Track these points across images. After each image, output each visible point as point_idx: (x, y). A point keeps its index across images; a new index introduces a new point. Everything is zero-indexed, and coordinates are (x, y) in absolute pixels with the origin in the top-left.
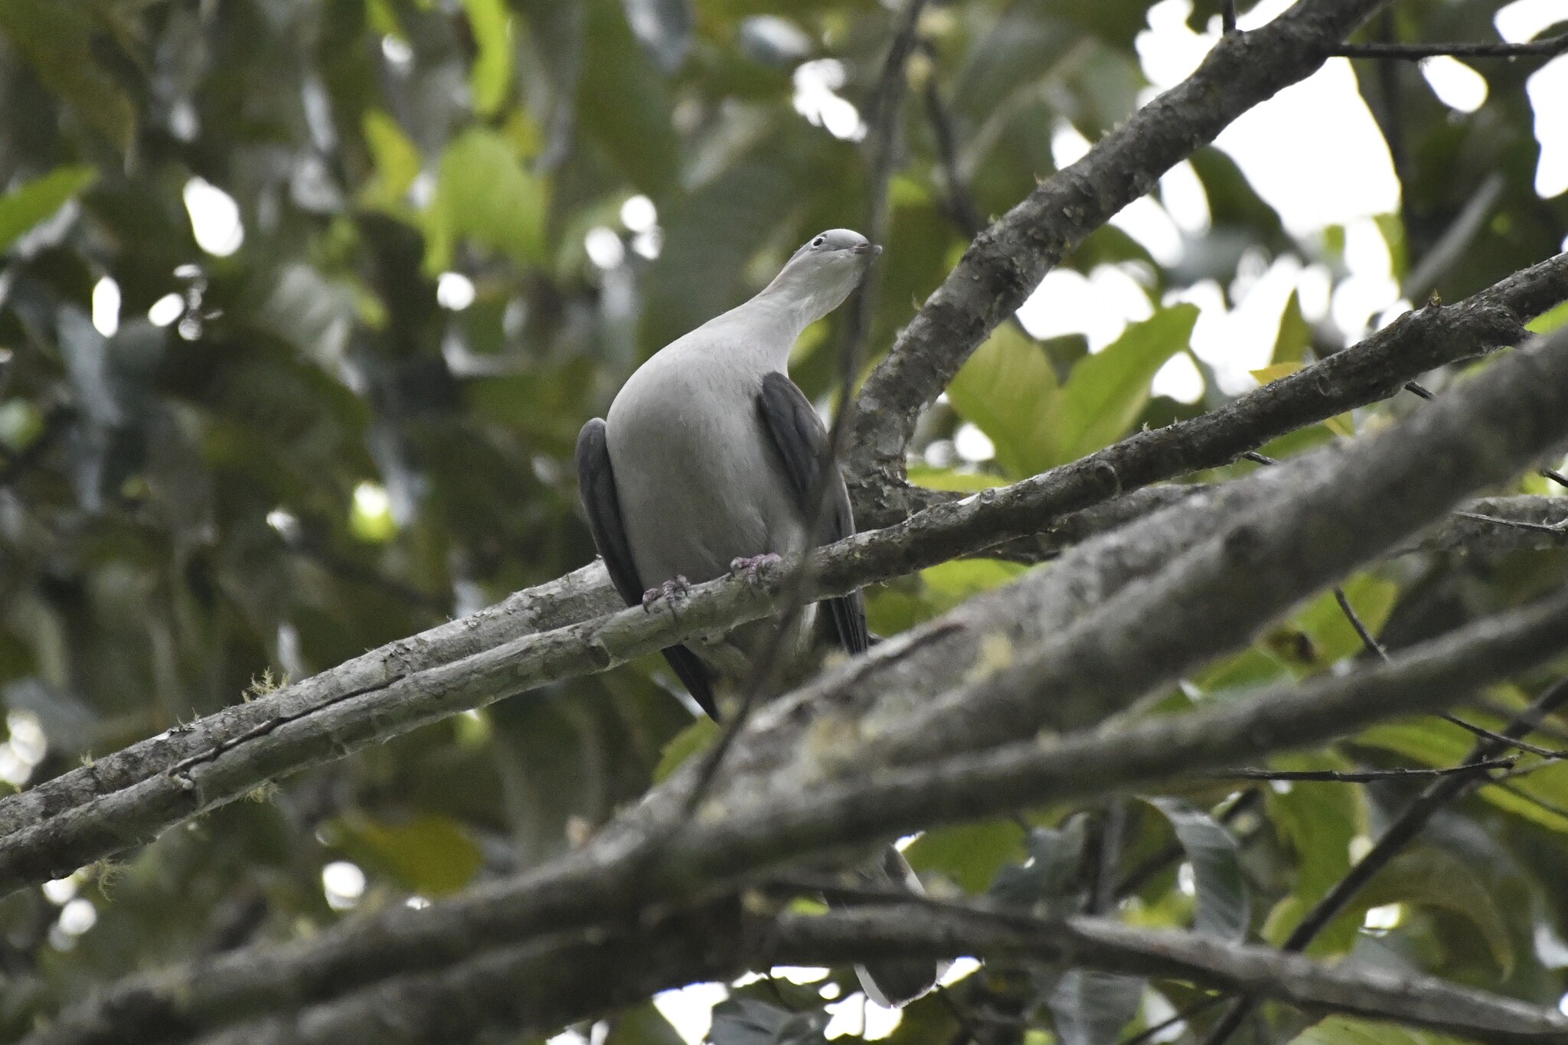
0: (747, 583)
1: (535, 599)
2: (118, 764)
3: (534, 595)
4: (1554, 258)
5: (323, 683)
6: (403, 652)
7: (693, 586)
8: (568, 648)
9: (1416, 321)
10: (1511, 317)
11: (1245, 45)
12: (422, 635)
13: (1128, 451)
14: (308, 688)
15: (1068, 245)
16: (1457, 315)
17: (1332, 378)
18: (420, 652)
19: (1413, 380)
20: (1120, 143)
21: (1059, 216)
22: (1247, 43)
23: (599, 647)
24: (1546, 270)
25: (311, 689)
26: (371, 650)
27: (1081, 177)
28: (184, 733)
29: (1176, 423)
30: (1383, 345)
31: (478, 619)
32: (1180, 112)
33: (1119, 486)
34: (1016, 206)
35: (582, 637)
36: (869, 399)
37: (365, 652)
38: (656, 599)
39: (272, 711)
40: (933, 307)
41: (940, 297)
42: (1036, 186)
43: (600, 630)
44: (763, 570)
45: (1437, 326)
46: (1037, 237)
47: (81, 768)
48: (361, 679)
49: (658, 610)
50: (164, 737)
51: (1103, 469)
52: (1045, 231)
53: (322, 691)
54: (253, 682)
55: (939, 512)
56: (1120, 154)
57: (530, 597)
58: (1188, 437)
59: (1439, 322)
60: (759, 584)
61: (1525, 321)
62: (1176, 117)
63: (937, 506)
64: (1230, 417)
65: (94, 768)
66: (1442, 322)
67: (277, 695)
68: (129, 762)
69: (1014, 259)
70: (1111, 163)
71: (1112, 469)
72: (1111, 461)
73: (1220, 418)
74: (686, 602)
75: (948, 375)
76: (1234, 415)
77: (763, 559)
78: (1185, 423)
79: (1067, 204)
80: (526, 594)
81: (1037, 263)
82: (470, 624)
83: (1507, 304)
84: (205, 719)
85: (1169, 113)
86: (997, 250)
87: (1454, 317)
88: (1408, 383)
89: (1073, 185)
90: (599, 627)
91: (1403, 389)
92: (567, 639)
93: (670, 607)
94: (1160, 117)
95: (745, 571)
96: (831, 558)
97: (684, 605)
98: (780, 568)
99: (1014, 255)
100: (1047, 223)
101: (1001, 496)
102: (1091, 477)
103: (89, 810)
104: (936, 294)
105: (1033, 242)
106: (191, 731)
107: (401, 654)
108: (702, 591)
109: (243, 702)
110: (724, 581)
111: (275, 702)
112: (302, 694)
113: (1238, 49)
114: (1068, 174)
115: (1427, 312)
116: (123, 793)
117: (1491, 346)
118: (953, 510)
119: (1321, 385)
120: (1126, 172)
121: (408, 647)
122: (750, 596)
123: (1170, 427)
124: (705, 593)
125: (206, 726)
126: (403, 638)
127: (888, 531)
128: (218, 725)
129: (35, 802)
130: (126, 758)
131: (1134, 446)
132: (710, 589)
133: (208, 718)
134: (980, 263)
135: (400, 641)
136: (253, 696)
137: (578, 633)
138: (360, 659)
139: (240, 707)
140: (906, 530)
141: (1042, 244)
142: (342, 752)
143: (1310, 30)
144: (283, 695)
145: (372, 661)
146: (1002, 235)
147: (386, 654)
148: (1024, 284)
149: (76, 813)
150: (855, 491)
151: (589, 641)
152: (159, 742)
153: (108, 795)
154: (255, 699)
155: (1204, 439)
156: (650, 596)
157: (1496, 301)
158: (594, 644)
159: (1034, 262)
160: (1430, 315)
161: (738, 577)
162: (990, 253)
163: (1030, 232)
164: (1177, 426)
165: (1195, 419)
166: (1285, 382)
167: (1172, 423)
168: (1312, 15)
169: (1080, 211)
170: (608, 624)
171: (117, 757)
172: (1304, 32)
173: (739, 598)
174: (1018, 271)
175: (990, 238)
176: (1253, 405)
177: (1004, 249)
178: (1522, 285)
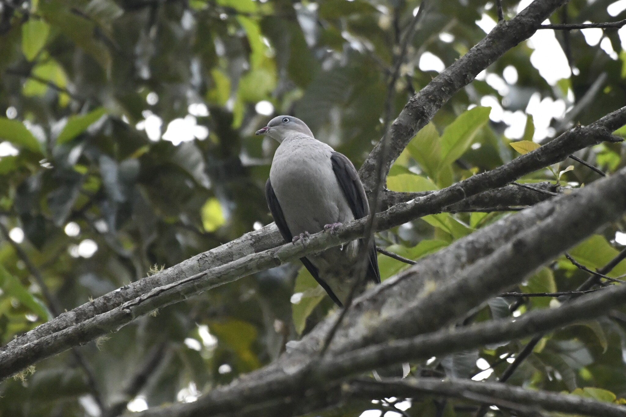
0: (330, 233)
1: (252, 236)
2: (102, 301)
3: (252, 235)
4: (622, 109)
5: (176, 269)
6: (205, 257)
7: (311, 235)
8: (266, 259)
9: (572, 133)
10: (607, 131)
11: (506, 26)
12: (212, 250)
13: (468, 183)
14: (171, 271)
15: (444, 101)
16: (587, 131)
17: (542, 154)
18: (211, 257)
19: (572, 154)
20: (462, 63)
21: (440, 91)
22: (507, 25)
23: (277, 258)
24: (620, 113)
25: (172, 271)
26: (193, 256)
27: (448, 76)
28: (126, 288)
29: (485, 172)
30: (561, 142)
31: (232, 244)
32: (483, 51)
33: (465, 195)
34: (424, 87)
35: (271, 255)
36: (373, 160)
37: (191, 257)
38: (297, 240)
39: (158, 280)
40: (395, 125)
41: (397, 121)
42: (432, 80)
43: (277, 252)
44: (336, 229)
45: (580, 135)
46: (432, 99)
47: (89, 302)
48: (190, 267)
49: (298, 244)
50: (119, 290)
51: (459, 190)
52: (435, 96)
53: (176, 272)
54: (151, 269)
55: (399, 206)
56: (462, 67)
57: (251, 235)
58: (490, 177)
59: (580, 133)
60: (334, 234)
61: (612, 131)
62: (482, 53)
63: (399, 204)
64: (505, 170)
65: (94, 302)
66: (582, 133)
67: (159, 274)
68: (106, 300)
69: (424, 107)
70: (459, 71)
71: (462, 189)
72: (462, 187)
73: (501, 170)
74: (308, 241)
75: (401, 150)
76: (507, 169)
77: (336, 225)
78: (488, 172)
79: (443, 86)
80: (249, 234)
81: (433, 108)
82: (229, 246)
83: (605, 126)
84: (133, 283)
85: (479, 52)
86: (418, 104)
87: (586, 131)
88: (570, 155)
89: (445, 79)
90: (277, 251)
91: (568, 157)
92: (265, 255)
93: (302, 243)
94: (476, 53)
95: (329, 229)
96: (361, 224)
97: (307, 242)
98: (342, 228)
99: (424, 106)
100: (436, 93)
101: (422, 200)
102: (455, 192)
103: (93, 321)
104: (396, 120)
105: (430, 101)
106: (128, 288)
107: (204, 258)
108: (314, 237)
109: (147, 276)
110: (322, 233)
111: (159, 276)
112: (169, 273)
113: (504, 27)
114: (443, 75)
115: (576, 129)
116: (105, 314)
117: (600, 142)
118: (405, 206)
119: (538, 157)
120: (464, 74)
121: (207, 255)
122: (331, 238)
123: (483, 173)
124: (315, 237)
125: (134, 286)
126: (205, 252)
127: (381, 214)
128: (138, 285)
129: (73, 315)
130: (105, 298)
131: (470, 181)
132: (317, 236)
133: (135, 283)
134: (412, 109)
135: (203, 253)
136: (151, 274)
137: (269, 253)
138: (189, 260)
139: (146, 278)
140: (388, 213)
141: (434, 101)
142: (184, 298)
143: (529, 19)
144: (162, 274)
145: (194, 261)
146: (419, 98)
147: (199, 258)
148: (428, 116)
149: (88, 322)
150: (368, 193)
151: (273, 256)
152: (117, 292)
153: (100, 315)
154: (151, 275)
155: (496, 178)
156: (295, 239)
157: (601, 125)
158: (275, 257)
159: (431, 108)
160: (577, 131)
161: (327, 231)
162: (415, 105)
163: (430, 97)
164: (486, 173)
165: (492, 170)
166: (525, 156)
167: (484, 172)
168: (531, 14)
169: (448, 88)
170: (280, 249)
171: (102, 298)
172: (528, 21)
173: (327, 239)
174: (426, 111)
175: (415, 99)
176: (513, 165)
177: (421, 103)
178: (611, 119)
